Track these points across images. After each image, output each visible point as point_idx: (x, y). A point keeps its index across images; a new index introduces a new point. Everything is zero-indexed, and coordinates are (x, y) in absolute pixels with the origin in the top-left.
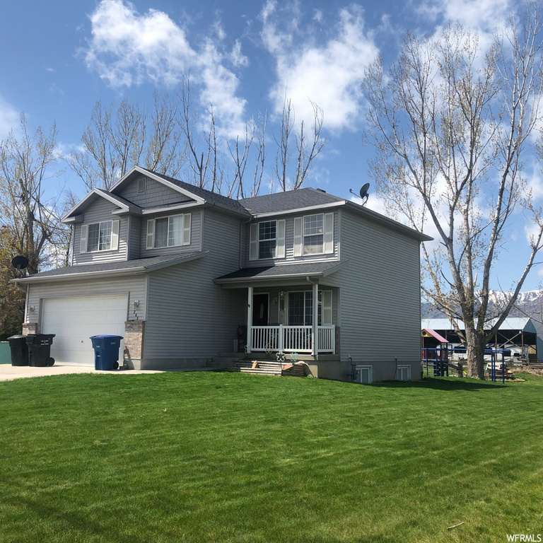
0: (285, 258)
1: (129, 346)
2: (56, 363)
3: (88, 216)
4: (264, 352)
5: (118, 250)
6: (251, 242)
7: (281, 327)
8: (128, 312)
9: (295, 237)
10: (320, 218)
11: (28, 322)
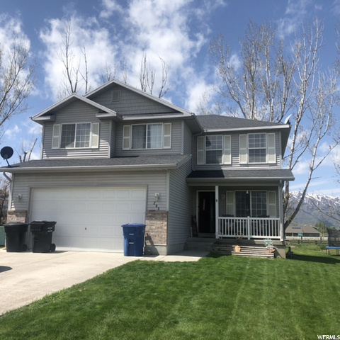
0: (231, 165)
1: (151, 234)
2: (57, 249)
3: (59, 117)
4: (235, 238)
5: (99, 148)
6: (198, 151)
7: (249, 218)
8: (147, 202)
9: (240, 149)
10: (263, 136)
11: (14, 209)
